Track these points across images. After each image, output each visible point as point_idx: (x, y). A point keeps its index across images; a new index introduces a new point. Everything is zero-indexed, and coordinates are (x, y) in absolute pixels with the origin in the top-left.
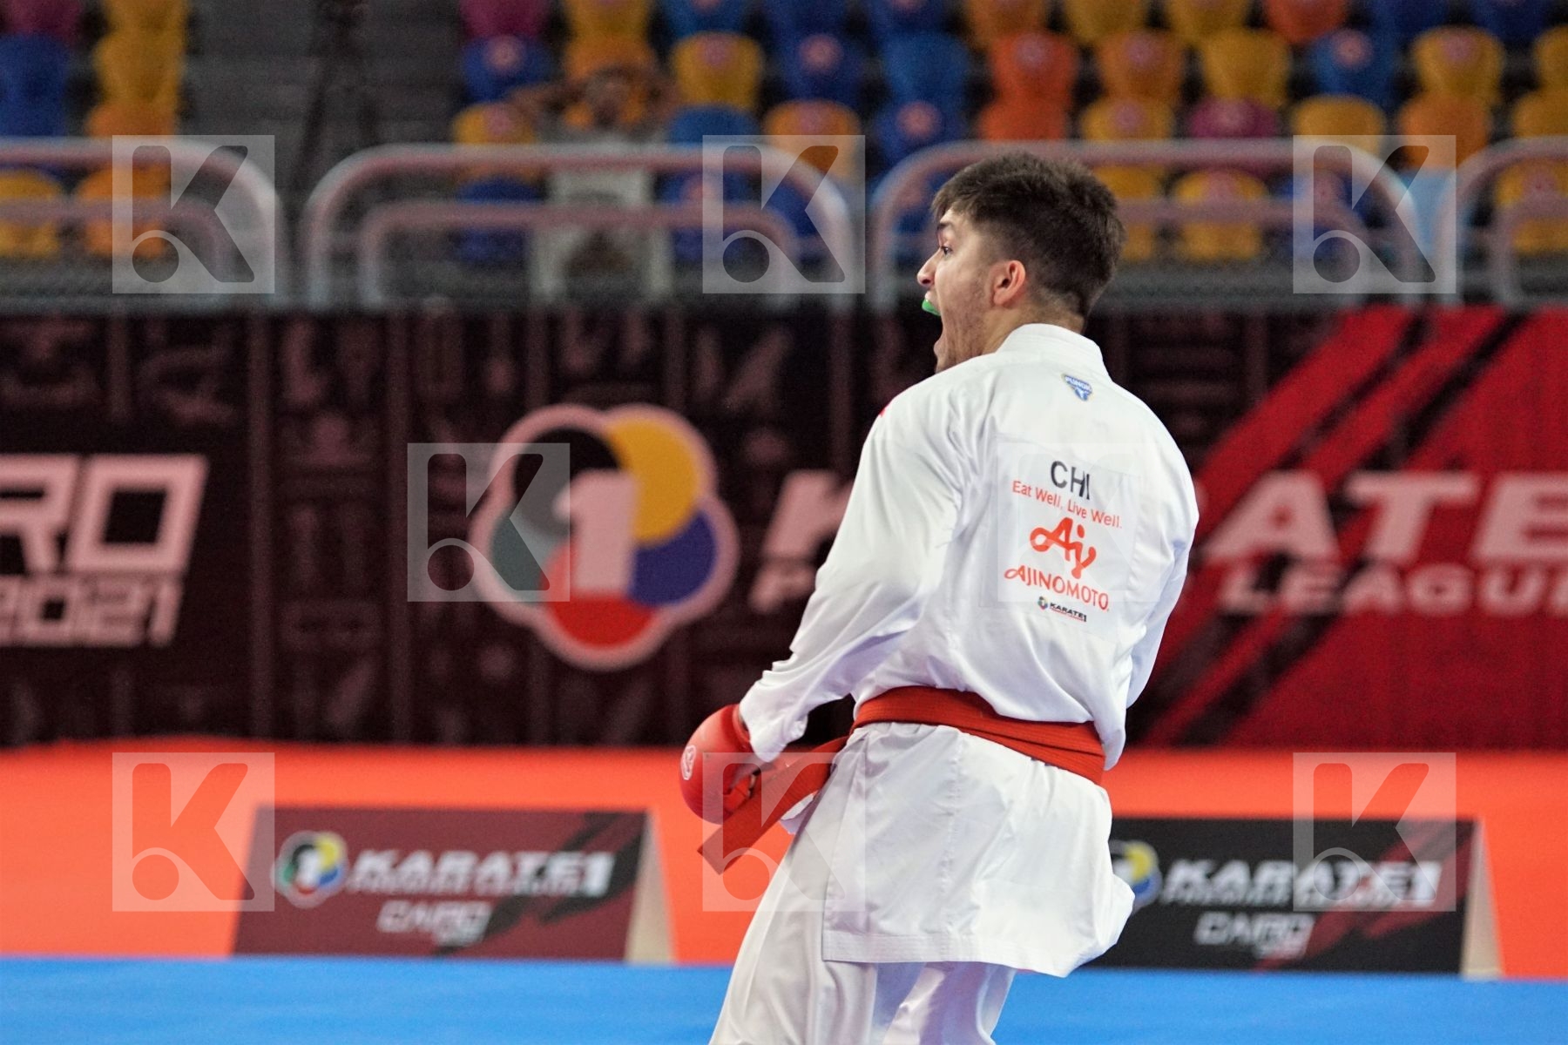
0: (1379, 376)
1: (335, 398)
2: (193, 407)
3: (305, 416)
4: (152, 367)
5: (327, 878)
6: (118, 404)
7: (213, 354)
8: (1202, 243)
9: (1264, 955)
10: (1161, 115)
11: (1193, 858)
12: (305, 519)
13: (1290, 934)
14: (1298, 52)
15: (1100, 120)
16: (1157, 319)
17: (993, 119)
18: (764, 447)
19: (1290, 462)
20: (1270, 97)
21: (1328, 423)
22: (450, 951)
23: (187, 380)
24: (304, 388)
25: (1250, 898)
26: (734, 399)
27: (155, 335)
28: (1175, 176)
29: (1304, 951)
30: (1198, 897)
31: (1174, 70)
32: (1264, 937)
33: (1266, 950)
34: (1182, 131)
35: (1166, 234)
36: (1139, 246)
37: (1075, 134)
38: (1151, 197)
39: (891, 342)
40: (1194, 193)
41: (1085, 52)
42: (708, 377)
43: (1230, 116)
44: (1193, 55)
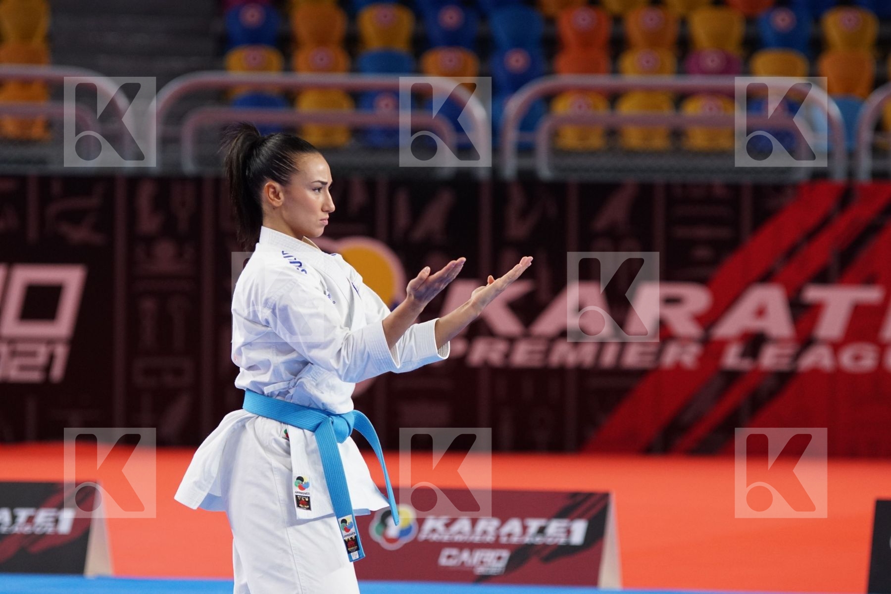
0: (824, 223)
1: (169, 230)
2: (79, 234)
3: (150, 241)
4: (53, 209)
6: (32, 233)
7: (94, 201)
8: (698, 140)
10: (668, 59)
12: (148, 305)
14: (750, 20)
15: (630, 62)
16: (684, 186)
17: (563, 61)
19: (766, 278)
20: (733, 48)
21: (791, 253)
23: (75, 217)
24: (149, 223)
26: (419, 234)
27: (56, 188)
28: (680, 98)
31: (672, 33)
34: (682, 70)
35: (677, 134)
36: (660, 142)
37: (615, 71)
38: (667, 112)
39: (517, 199)
40: (693, 109)
41: (618, 20)
42: (402, 218)
43: (712, 60)
44: (684, 22)
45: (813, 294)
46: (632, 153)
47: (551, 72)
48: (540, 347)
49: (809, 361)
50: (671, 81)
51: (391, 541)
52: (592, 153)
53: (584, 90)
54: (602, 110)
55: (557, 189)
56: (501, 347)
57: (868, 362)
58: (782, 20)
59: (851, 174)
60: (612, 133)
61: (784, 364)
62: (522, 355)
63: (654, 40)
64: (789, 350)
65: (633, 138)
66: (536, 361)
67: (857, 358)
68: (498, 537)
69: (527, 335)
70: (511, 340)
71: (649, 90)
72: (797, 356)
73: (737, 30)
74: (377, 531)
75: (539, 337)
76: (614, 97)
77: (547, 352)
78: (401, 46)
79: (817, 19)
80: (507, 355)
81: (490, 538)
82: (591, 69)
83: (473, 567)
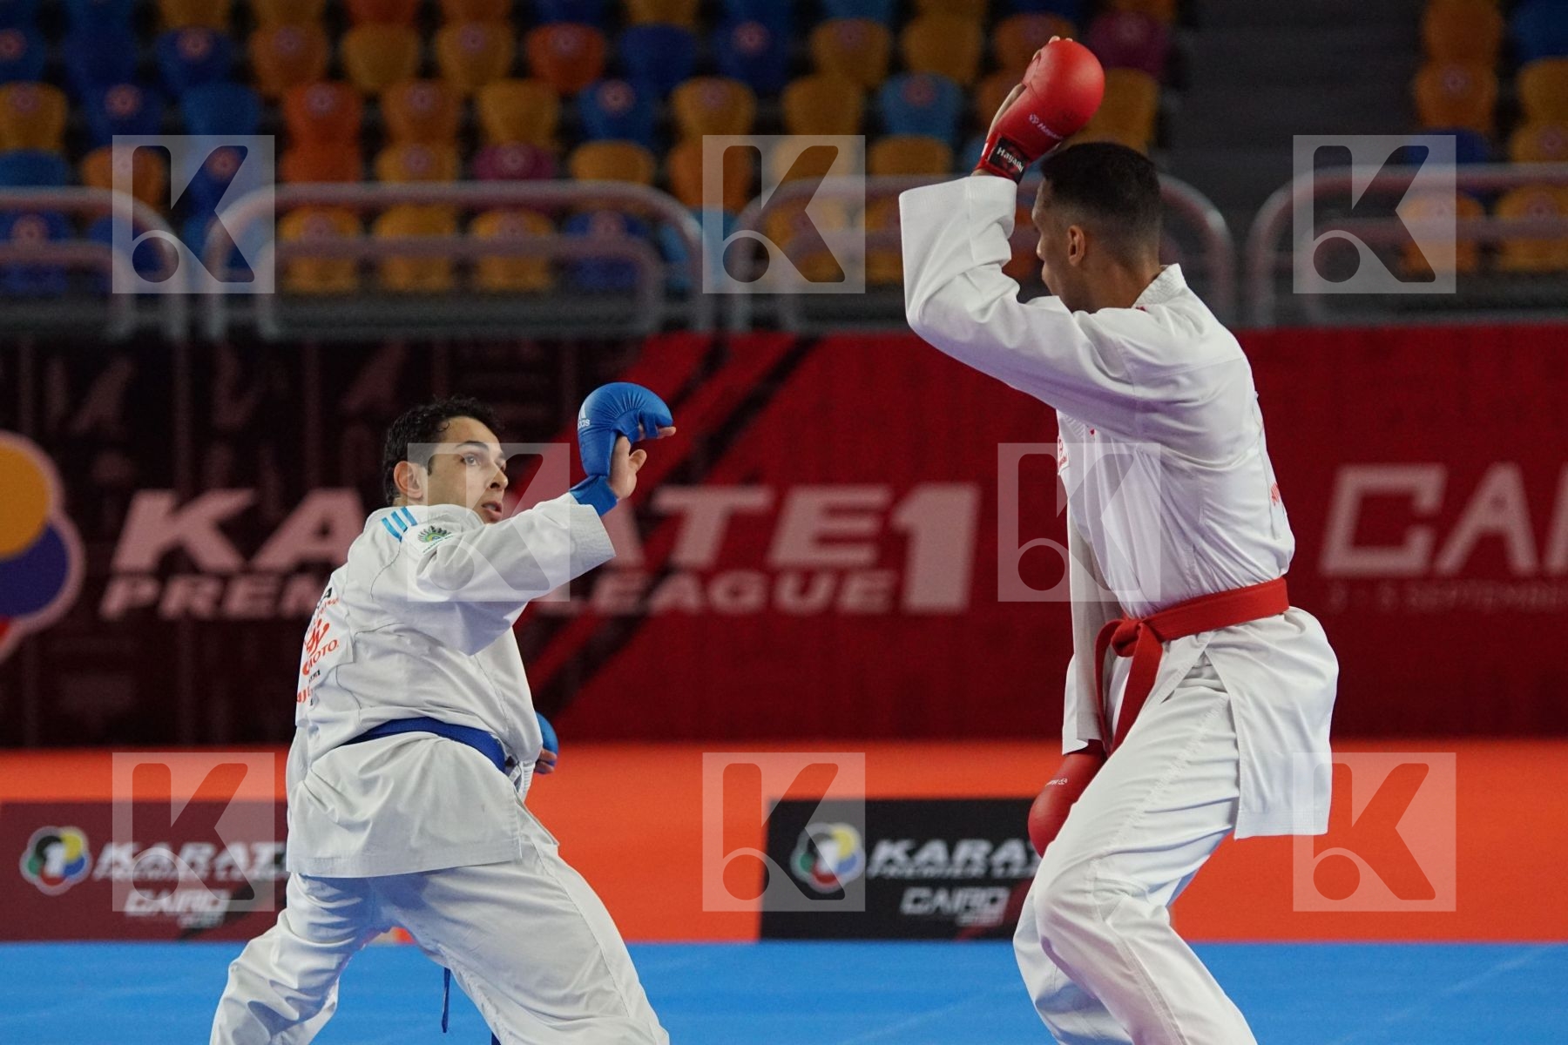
5: (71, 868)
9: (965, 924)
11: (894, 838)
13: (987, 905)
22: (195, 934)
25: (949, 871)
29: (1002, 921)
30: (900, 872)
32: (963, 909)
33: (966, 919)
35: (464, 268)
36: (438, 280)
37: (370, 176)
38: (448, 235)
39: (228, 368)
40: (487, 230)
41: (372, 100)
42: (57, 401)
43: (512, 159)
44: (469, 102)
47: (275, 181)
48: (268, 587)
49: (664, 599)
51: (53, 881)
52: (338, 298)
53: (325, 206)
54: (352, 235)
55: (288, 353)
56: (210, 588)
58: (614, 97)
59: (721, 322)
60: (368, 268)
62: (241, 600)
63: (426, 131)
65: (399, 275)
66: (263, 608)
69: (248, 571)
70: (225, 579)
71: (421, 204)
72: (648, 592)
73: (549, 114)
74: (31, 870)
75: (268, 572)
76: (369, 215)
77: (279, 596)
78: (49, 144)
79: (666, 96)
80: (219, 601)
82: (335, 174)
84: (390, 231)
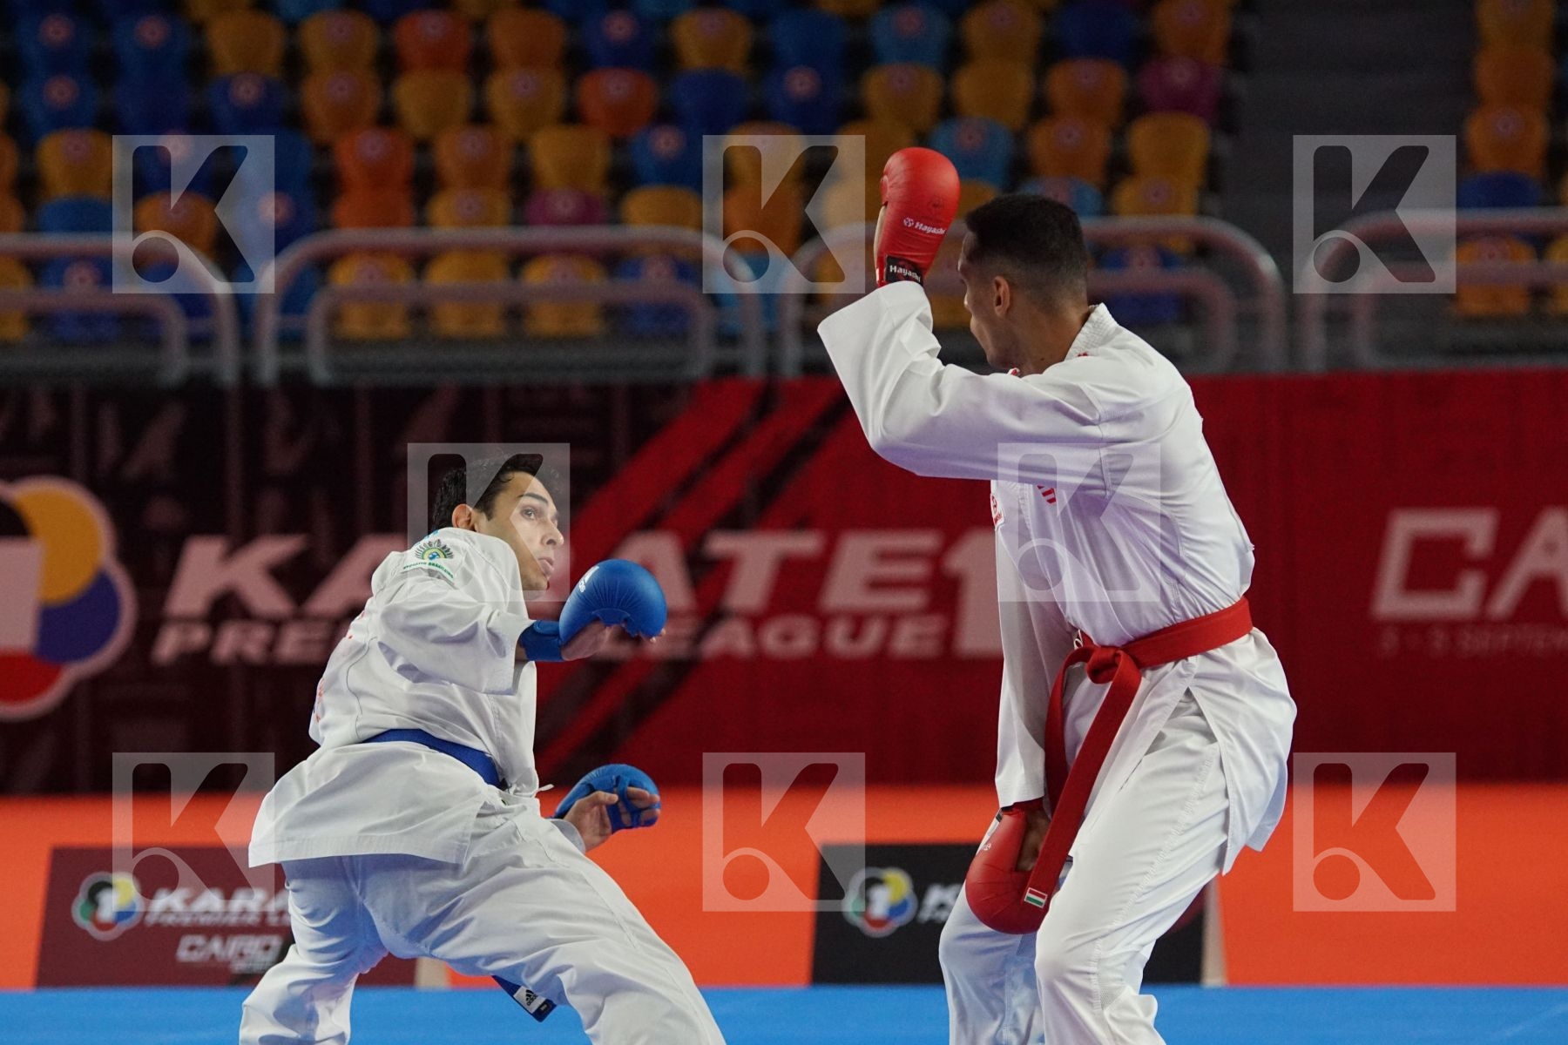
0: (735, 440)
8: (547, 321)
10: (500, 202)
14: (618, 143)
15: (442, 208)
16: (528, 390)
17: (343, 209)
18: (162, 513)
19: (651, 523)
20: (595, 186)
21: (686, 485)
26: (133, 470)
28: (519, 260)
31: (503, 164)
34: (519, 219)
35: (515, 314)
36: (490, 325)
37: (422, 222)
38: (500, 281)
39: (280, 413)
40: (537, 275)
41: (423, 146)
42: (109, 448)
43: (564, 204)
44: (521, 147)
45: (721, 544)
46: (450, 342)
47: (326, 226)
48: (321, 632)
49: (715, 644)
50: (504, 235)
51: (105, 927)
52: (391, 343)
53: (375, 251)
54: (403, 280)
55: (339, 398)
56: (261, 634)
57: (804, 642)
58: (666, 142)
59: (772, 366)
60: (420, 313)
61: (681, 650)
62: (292, 645)
63: (477, 177)
64: (687, 628)
65: (451, 321)
66: (315, 654)
67: (787, 637)
68: (264, 915)
69: (299, 616)
70: (277, 624)
71: (473, 250)
72: (699, 637)
73: (600, 158)
74: (83, 915)
75: (318, 618)
76: (421, 261)
78: (102, 191)
80: (271, 646)
81: (252, 919)
82: (387, 220)
83: (229, 963)
84: (441, 276)
